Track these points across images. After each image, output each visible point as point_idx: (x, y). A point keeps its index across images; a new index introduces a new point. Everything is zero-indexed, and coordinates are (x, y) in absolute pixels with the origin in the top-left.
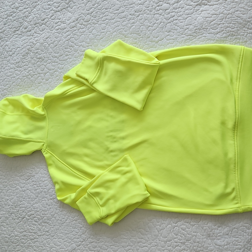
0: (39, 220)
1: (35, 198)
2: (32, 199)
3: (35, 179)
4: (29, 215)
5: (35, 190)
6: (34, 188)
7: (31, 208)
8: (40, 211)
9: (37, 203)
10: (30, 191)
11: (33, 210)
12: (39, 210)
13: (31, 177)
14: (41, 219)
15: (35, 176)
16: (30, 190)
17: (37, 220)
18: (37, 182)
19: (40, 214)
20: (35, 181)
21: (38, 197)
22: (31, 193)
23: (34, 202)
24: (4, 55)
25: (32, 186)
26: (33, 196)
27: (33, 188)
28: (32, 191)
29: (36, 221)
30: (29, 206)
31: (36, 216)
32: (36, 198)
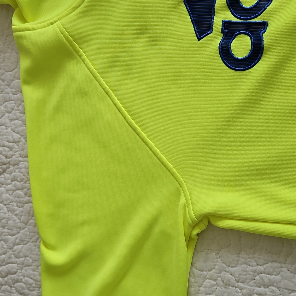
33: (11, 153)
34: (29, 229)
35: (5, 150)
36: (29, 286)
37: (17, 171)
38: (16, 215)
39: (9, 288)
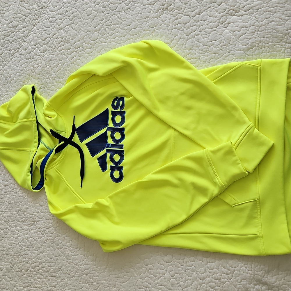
0: (45, 272)
1: (39, 247)
2: (37, 248)
3: (39, 224)
4: (34, 267)
5: (39, 238)
6: (39, 235)
7: (35, 259)
8: (46, 262)
9: (42, 253)
10: (34, 239)
11: (38, 261)
12: (44, 261)
13: (35, 223)
14: (47, 272)
15: (39, 222)
16: (33, 237)
17: (42, 272)
18: (41, 229)
19: (45, 265)
20: (39, 228)
21: (43, 246)
22: (35, 241)
23: (38, 252)
24: (3, 82)
25: (36, 233)
26: (37, 245)
27: (37, 235)
28: (37, 238)
29: (41, 274)
30: (33, 256)
31: (41, 268)
32: (41, 248)
33: (35, 217)
34: (43, 248)
35: (33, 216)
36: (44, 271)
37: (38, 224)
38: (38, 242)
39: (36, 273)
